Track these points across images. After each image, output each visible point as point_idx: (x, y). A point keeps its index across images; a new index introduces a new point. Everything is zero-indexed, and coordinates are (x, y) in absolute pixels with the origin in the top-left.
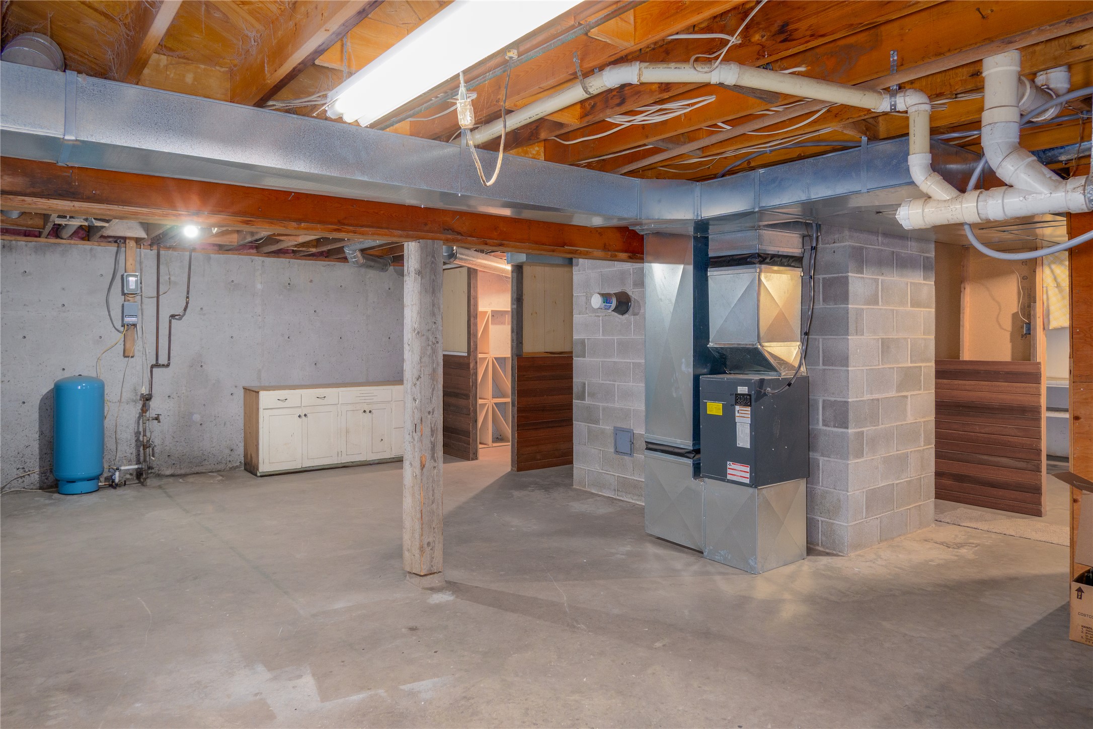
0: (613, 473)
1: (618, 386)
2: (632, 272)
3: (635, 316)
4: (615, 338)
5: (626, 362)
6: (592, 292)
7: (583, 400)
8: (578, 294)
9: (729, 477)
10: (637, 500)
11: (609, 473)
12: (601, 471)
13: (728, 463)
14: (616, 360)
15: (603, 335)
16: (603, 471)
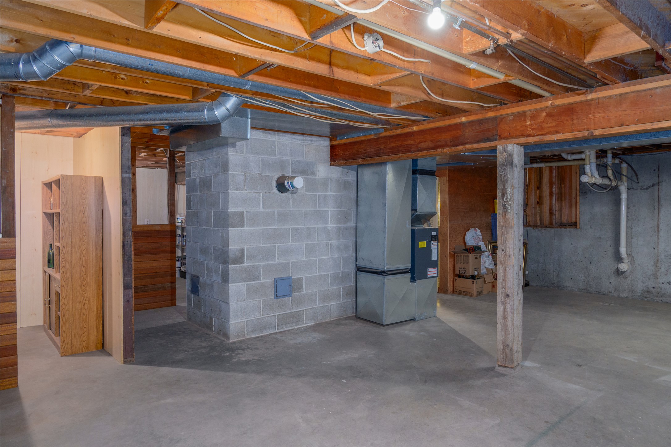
0: (272, 315)
1: (279, 247)
2: (290, 162)
3: (293, 195)
4: (276, 210)
5: (285, 228)
6: (251, 172)
7: (241, 264)
8: (235, 173)
9: (428, 276)
10: (296, 325)
11: (270, 315)
12: (261, 317)
13: (428, 269)
14: (276, 227)
15: (264, 208)
16: (263, 316)
